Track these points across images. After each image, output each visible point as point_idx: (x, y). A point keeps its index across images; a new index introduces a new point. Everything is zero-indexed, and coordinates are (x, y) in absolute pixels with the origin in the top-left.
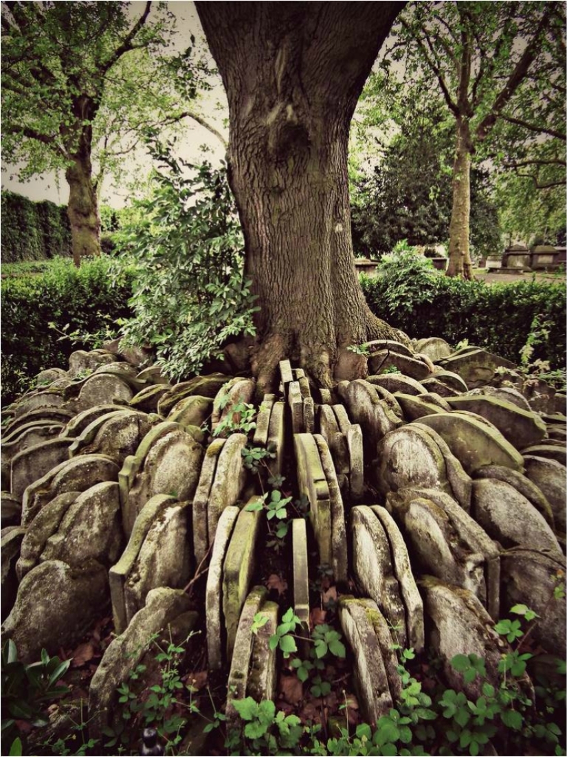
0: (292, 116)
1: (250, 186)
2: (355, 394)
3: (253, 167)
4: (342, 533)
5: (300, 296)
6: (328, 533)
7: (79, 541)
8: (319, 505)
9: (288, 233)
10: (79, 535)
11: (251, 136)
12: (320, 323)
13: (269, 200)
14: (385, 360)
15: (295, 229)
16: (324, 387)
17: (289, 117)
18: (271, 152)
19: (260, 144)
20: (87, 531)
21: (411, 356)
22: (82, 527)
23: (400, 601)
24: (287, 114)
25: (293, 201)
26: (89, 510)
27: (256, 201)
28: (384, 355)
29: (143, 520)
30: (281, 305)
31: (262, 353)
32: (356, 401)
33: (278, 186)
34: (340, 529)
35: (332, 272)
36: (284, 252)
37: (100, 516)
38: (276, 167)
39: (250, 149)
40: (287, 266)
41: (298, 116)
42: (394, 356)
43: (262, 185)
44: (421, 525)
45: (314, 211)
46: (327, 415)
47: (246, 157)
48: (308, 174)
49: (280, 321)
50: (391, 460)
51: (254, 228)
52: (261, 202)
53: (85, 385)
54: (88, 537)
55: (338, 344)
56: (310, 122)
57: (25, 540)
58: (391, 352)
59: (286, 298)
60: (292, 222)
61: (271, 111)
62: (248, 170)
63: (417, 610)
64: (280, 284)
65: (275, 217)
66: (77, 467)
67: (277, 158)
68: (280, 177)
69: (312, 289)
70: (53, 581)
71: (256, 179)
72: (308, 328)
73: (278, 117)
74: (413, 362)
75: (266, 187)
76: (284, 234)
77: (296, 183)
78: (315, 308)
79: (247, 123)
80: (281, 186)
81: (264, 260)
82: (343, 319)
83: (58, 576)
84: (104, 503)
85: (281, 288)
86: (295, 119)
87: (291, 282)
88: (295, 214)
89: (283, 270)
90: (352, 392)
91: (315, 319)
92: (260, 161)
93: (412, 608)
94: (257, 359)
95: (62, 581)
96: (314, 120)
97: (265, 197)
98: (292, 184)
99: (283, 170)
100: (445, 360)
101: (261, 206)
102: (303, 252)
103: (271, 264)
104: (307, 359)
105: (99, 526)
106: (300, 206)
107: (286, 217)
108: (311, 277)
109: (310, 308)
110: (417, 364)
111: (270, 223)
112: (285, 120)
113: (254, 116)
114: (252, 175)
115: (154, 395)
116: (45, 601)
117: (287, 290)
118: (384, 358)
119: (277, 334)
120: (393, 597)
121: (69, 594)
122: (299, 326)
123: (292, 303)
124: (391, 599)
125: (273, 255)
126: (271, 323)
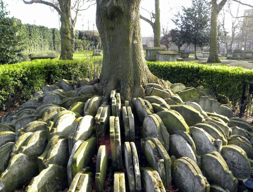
0: (115, 4)
1: (102, 27)
3: (103, 20)
4: (120, 151)
5: (121, 66)
6: (115, 151)
8: (111, 141)
9: (116, 44)
10: (32, 146)
11: (102, 10)
12: (128, 76)
13: (109, 32)
14: (152, 91)
15: (118, 42)
16: (127, 100)
17: (114, 4)
18: (109, 16)
19: (105, 13)
20: (35, 145)
21: (163, 90)
23: (133, 173)
24: (113, 3)
25: (117, 32)
27: (104, 32)
28: (151, 89)
29: (50, 142)
30: (114, 70)
31: (107, 87)
33: (112, 27)
34: (119, 149)
35: (133, 58)
36: (115, 50)
37: (39, 141)
38: (111, 21)
39: (102, 15)
40: (116, 55)
41: (118, 4)
42: (156, 89)
43: (106, 27)
45: (125, 36)
46: (124, 110)
47: (101, 17)
48: (123, 23)
49: (113, 75)
50: (145, 127)
51: (104, 42)
52: (106, 32)
53: (45, 97)
54: (35, 147)
55: (135, 84)
56: (122, 5)
58: (154, 88)
59: (116, 67)
60: (117, 40)
61: (108, 2)
62: (101, 21)
63: (138, 177)
64: (113, 62)
65: (111, 38)
67: (111, 18)
68: (113, 24)
69: (125, 64)
70: (21, 160)
71: (104, 24)
72: (123, 78)
73: (110, 4)
74: (163, 92)
75: (108, 27)
76: (114, 43)
77: (118, 26)
78: (126, 70)
79: (101, 6)
80: (113, 27)
81: (108, 53)
82: (137, 75)
83: (23, 159)
84: (41, 137)
86: (116, 4)
87: (117, 61)
88: (119, 37)
89: (114, 57)
90: (137, 102)
91: (126, 75)
92: (105, 18)
93: (136, 176)
94: (105, 89)
95: (25, 161)
96: (124, 5)
97: (108, 31)
98: (117, 26)
99: (114, 22)
100: (180, 92)
101: (106, 34)
102: (122, 50)
103: (110, 54)
104: (122, 89)
105: (39, 144)
106: (120, 34)
107: (115, 38)
108: (125, 59)
109: (124, 71)
110: (165, 93)
111: (110, 40)
112: (113, 5)
113: (103, 4)
114: (103, 23)
115: (67, 101)
116: (18, 166)
117: (116, 64)
118: (151, 90)
119: (112, 80)
120: (131, 172)
121: (27, 165)
122: (120, 77)
123: (118, 69)
124: (130, 173)
125: (111, 51)
126: (110, 76)
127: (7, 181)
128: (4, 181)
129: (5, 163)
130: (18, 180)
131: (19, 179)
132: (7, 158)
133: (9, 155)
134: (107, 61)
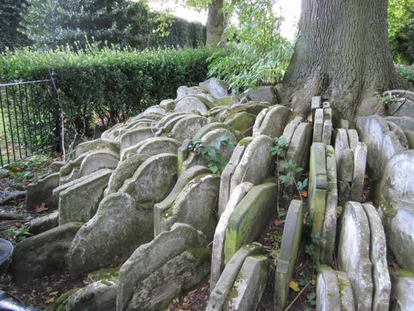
2: (369, 126)
4: (333, 220)
5: (337, 49)
6: (321, 217)
7: (145, 187)
8: (317, 192)
10: (145, 183)
12: (349, 71)
14: (402, 105)
16: (345, 119)
20: (152, 182)
22: (148, 178)
23: (371, 280)
26: (154, 168)
28: (401, 101)
29: (184, 178)
30: (320, 55)
31: (301, 91)
32: (369, 132)
34: (332, 216)
36: (329, 13)
37: (162, 174)
40: (329, 24)
42: (410, 103)
44: (405, 229)
46: (341, 136)
49: (319, 67)
50: (390, 178)
53: (179, 102)
54: (152, 186)
57: (111, 177)
58: (407, 100)
59: (325, 50)
63: (384, 290)
64: (323, 39)
66: (155, 142)
69: (347, 43)
70: (122, 206)
72: (340, 74)
78: (348, 58)
81: (312, 20)
83: (127, 204)
84: (166, 167)
85: (322, 42)
87: (331, 38)
89: (326, 27)
90: (367, 124)
93: (380, 288)
95: (128, 208)
102: (344, 14)
103: (317, 23)
105: (160, 181)
108: (347, 34)
109: (344, 59)
115: (219, 112)
116: (116, 217)
117: (327, 44)
118: (400, 104)
119: (315, 78)
120: (365, 275)
121: (132, 218)
122: (333, 72)
123: (330, 54)
124: (363, 276)
125: (320, 16)
126: (311, 69)
127: (90, 243)
128: (86, 242)
129: (92, 207)
130: (111, 245)
131: (113, 243)
132: (97, 198)
133: (101, 193)
134: (307, 38)
